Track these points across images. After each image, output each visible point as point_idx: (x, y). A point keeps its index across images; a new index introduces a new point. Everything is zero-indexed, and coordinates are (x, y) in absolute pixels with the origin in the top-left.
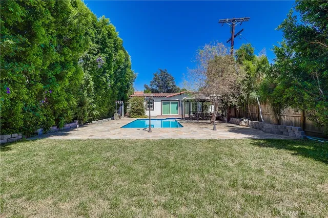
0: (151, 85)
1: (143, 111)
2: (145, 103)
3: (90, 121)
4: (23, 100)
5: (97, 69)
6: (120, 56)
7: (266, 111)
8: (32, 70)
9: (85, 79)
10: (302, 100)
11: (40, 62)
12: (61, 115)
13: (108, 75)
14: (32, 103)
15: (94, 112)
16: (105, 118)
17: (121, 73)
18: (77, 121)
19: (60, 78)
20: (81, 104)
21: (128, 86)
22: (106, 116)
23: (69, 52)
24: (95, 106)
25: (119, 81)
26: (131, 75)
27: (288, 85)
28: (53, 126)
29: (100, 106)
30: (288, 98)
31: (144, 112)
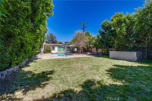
1: (51, 51)
2: (51, 48)
7: (94, 50)
10: (102, 47)
27: (100, 44)
30: (100, 47)
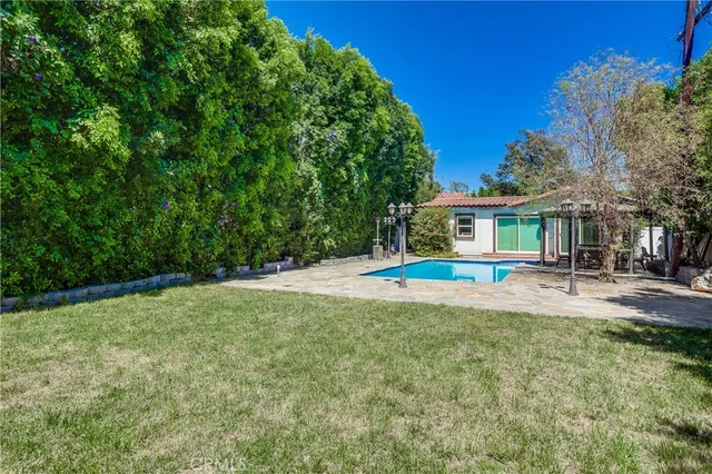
0: (500, 174)
1: (445, 240)
2: (452, 222)
3: (317, 260)
4: (192, 220)
5: (327, 154)
6: (379, 119)
8: (203, 170)
9: (304, 176)
11: (214, 155)
12: (257, 246)
13: (353, 164)
14: (206, 224)
15: (326, 242)
16: (356, 254)
17: (388, 155)
18: (291, 259)
19: (251, 178)
20: (297, 226)
21: (413, 184)
22: (358, 250)
23: (264, 132)
24: (328, 228)
25: (388, 173)
26: (419, 157)
28: (242, 265)
29: (341, 230)
31: (447, 245)
